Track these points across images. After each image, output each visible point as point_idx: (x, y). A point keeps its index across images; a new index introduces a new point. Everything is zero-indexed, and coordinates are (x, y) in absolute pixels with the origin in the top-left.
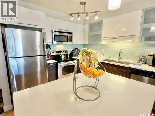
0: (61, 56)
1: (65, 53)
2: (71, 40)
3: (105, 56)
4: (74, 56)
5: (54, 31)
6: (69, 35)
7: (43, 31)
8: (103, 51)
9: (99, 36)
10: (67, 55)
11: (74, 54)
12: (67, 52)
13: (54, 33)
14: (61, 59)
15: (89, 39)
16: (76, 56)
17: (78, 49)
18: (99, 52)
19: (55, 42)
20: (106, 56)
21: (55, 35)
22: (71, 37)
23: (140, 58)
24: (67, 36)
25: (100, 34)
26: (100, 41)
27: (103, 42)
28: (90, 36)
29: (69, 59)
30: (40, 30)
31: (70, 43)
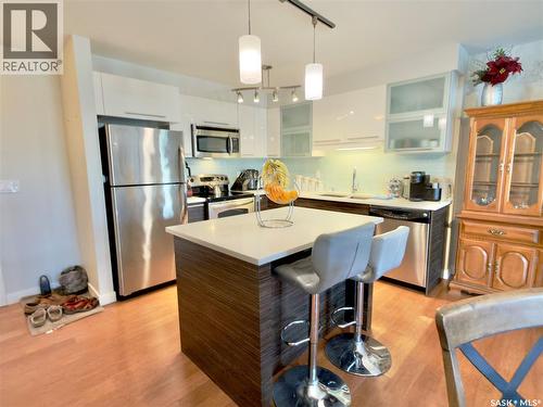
0: (213, 190)
1: (223, 182)
2: (237, 149)
3: (321, 185)
4: (244, 188)
5: (198, 128)
6: (232, 135)
7: (172, 128)
8: (318, 174)
9: (307, 136)
10: (226, 186)
11: (246, 182)
12: (226, 179)
13: (197, 132)
14: (213, 194)
15: (283, 146)
16: (249, 189)
17: (253, 171)
18: (308, 178)
19: (197, 153)
20: (325, 186)
21: (198, 137)
22: (237, 141)
24: (228, 139)
25: (308, 134)
26: (309, 151)
27: (315, 153)
28: (284, 137)
29: (230, 195)
30: (165, 126)
31: (233, 155)
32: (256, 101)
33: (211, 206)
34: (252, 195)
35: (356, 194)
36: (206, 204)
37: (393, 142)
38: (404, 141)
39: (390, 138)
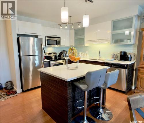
0: (52, 57)
1: (55, 55)
2: (60, 44)
3: (88, 56)
4: (62, 56)
5: (47, 37)
6: (58, 39)
7: (39, 37)
8: (87, 52)
9: (83, 39)
11: (63, 55)
12: (56, 54)
13: (47, 39)
14: (52, 59)
15: (75, 42)
16: (63, 57)
17: (65, 51)
18: (83, 53)
19: (47, 45)
20: (89, 56)
21: (47, 40)
22: (60, 41)
23: (113, 56)
24: (57, 40)
25: (84, 38)
26: (84, 44)
27: (86, 45)
28: (75, 40)
29: (57, 59)
30: (36, 37)
31: (58, 46)
32: (66, 28)
33: (51, 62)
34: (64, 59)
35: (100, 59)
36: (50, 62)
37: (113, 41)
38: (117, 40)
39: (113, 39)
